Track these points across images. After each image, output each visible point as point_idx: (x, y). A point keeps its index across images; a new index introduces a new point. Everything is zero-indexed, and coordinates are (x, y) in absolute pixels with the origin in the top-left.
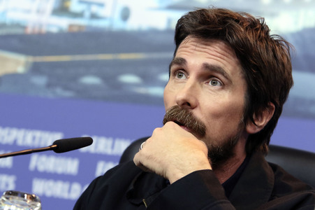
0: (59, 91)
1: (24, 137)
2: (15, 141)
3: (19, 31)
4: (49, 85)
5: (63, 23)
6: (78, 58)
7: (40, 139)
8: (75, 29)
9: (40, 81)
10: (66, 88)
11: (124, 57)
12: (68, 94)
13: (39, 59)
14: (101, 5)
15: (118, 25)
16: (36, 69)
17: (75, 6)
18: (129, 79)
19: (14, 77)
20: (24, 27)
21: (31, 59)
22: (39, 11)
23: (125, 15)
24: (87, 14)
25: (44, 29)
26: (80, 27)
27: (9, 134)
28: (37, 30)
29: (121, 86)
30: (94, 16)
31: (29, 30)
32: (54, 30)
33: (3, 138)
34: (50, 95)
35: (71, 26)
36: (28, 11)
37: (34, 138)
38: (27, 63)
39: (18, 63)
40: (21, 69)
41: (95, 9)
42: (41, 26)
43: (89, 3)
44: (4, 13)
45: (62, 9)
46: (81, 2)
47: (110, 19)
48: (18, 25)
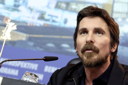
0: (38, 48)
1: (24, 64)
2: (20, 66)
3: (25, 25)
4: (34, 46)
5: (41, 23)
6: (46, 36)
7: (30, 66)
8: (46, 25)
9: (31, 44)
10: (41, 47)
11: (64, 37)
12: (41, 50)
13: (31, 36)
14: (57, 17)
15: (63, 25)
16: (30, 39)
17: (46, 17)
18: (65, 46)
19: (21, 42)
20: (27, 23)
21: (28, 35)
22: (33, 18)
23: (66, 21)
24: (51, 20)
25: (34, 25)
26: (48, 25)
27: (18, 63)
28: (31, 25)
29: (62, 48)
30: (53, 21)
31: (29, 25)
32: (38, 25)
33: (15, 64)
34: (34, 49)
35: (44, 24)
36: (29, 17)
37: (27, 65)
38: (26, 37)
40: (24, 39)
41: (54, 18)
42: (33, 23)
43: (52, 16)
44: (20, 17)
45: (42, 18)
46: (49, 15)
47: (59, 23)
48: (24, 22)
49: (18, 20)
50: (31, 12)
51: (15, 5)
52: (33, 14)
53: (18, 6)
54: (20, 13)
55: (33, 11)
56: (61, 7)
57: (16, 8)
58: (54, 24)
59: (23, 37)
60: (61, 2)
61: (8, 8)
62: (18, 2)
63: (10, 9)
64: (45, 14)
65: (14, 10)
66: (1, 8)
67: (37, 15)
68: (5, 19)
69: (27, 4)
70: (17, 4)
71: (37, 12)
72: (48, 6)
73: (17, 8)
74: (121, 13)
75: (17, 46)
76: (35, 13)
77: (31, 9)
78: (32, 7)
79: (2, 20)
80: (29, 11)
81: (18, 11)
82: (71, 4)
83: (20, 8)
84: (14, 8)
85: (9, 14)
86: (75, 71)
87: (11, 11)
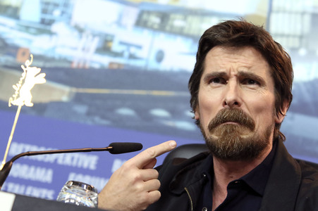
0: (97, 119)
1: (64, 158)
2: (56, 161)
3: (66, 65)
4: (89, 114)
5: (104, 61)
6: (116, 92)
7: (78, 159)
8: (115, 67)
9: (81, 109)
10: (103, 117)
11: (156, 93)
12: (105, 122)
13: (81, 90)
14: (139, 47)
15: (153, 65)
16: (78, 99)
17: (116, 47)
18: (159, 113)
19: (58, 105)
20: (71, 62)
21: (74, 90)
22: (84, 49)
23: (160, 57)
24: (126, 54)
25: (88, 65)
26: (119, 65)
28: (81, 65)
29: (152, 118)
30: (132, 57)
31: (75, 65)
32: (97, 66)
34: (89, 122)
35: (111, 64)
36: (75, 49)
37: (73, 159)
38: (70, 93)
39: (63, 92)
40: (65, 98)
41: (133, 50)
42: (85, 62)
43: (128, 45)
44: (54, 48)
45: (105, 49)
46: (122, 43)
47: (146, 60)
48: (65, 60)
49: (50, 55)
51: (43, 22)
52: (84, 39)
53: (51, 22)
54: (54, 38)
55: (84, 35)
56: (149, 24)
57: (45, 27)
58: (133, 63)
59: (62, 93)
60: (149, 13)
61: (27, 28)
62: (51, 14)
63: (33, 31)
64: (111, 41)
65: (41, 32)
66: (12, 28)
67: (95, 43)
68: (20, 52)
69: (70, 18)
70: (48, 17)
71: (94, 35)
72: (119, 23)
73: (48, 28)
74: (288, 36)
75: (48, 114)
76: (90, 37)
77: (80, 30)
78: (82, 26)
79: (14, 55)
80: (76, 33)
81: (51, 33)
82: (172, 16)
83: (54, 28)
84: (42, 27)
85: (30, 41)
86: (189, 173)
87: (35, 34)
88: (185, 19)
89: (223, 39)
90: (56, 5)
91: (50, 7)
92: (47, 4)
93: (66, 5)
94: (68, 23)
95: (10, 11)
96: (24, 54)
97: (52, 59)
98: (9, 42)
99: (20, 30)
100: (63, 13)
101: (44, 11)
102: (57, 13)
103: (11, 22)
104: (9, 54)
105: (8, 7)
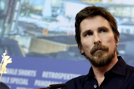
0: (80, 58)
1: (66, 76)
2: (63, 78)
3: (64, 35)
4: (76, 56)
7: (73, 77)
9: (72, 54)
13: (72, 45)
16: (71, 49)
19: (62, 53)
20: (66, 33)
21: (69, 46)
22: (72, 27)
27: (60, 75)
28: (71, 34)
31: (68, 34)
33: (58, 77)
34: (76, 60)
36: (67, 27)
37: (70, 77)
38: (67, 47)
40: (65, 50)
44: (58, 28)
48: (64, 32)
49: (57, 30)
50: (70, 21)
51: (53, 16)
53: (56, 16)
54: (58, 23)
57: (54, 18)
59: (63, 47)
61: (46, 19)
62: (56, 12)
63: (48, 20)
65: (52, 20)
66: (39, 20)
68: (44, 30)
69: (64, 13)
70: (55, 14)
75: (58, 57)
77: (69, 18)
78: (70, 16)
79: (41, 32)
80: (67, 20)
81: (56, 21)
82: (109, 8)
83: (58, 18)
84: (52, 18)
85: (48, 25)
87: (50, 22)
88: (115, 9)
89: (87, 15)
90: (58, 8)
91: (55, 9)
92: (54, 7)
93: (62, 7)
94: (64, 16)
95: (38, 12)
96: (45, 31)
97: (58, 33)
98: (39, 26)
99: (43, 20)
100: (61, 11)
101: (53, 11)
102: (58, 11)
103: (39, 17)
104: (39, 32)
105: (37, 11)
